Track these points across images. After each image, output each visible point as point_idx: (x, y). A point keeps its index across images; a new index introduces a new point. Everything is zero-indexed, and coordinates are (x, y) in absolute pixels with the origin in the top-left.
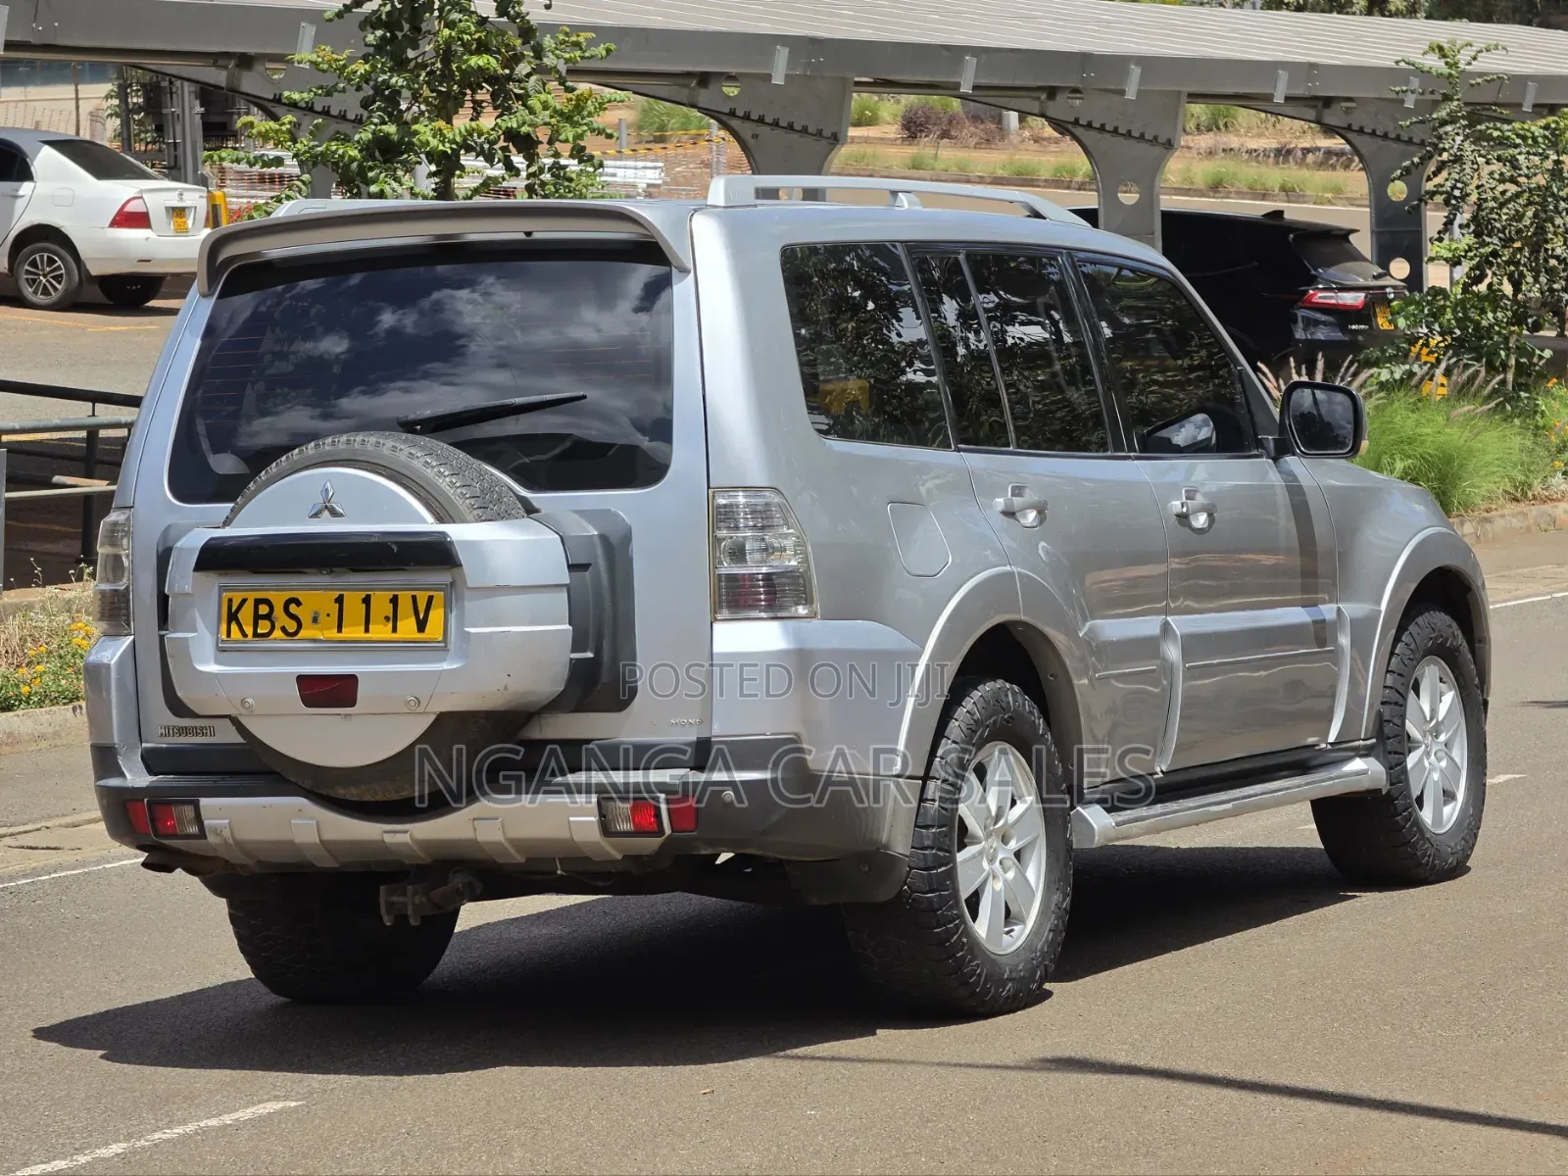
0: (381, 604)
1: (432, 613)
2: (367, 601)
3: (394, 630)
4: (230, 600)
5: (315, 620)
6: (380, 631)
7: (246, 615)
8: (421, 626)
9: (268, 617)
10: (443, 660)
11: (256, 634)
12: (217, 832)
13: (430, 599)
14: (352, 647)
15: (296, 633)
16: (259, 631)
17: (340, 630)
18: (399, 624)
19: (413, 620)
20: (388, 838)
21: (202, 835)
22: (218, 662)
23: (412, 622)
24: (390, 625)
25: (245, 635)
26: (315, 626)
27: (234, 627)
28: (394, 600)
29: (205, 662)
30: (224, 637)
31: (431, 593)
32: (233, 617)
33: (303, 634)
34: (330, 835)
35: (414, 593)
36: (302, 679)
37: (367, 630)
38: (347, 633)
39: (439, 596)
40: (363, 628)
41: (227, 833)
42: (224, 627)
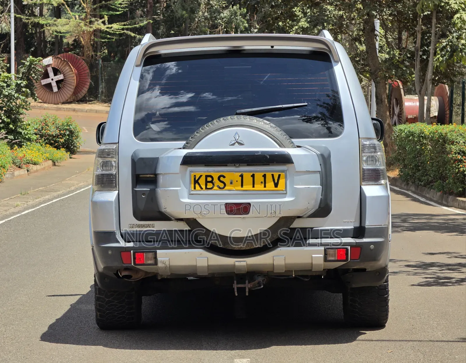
0: (259, 177)
1: (280, 181)
2: (253, 176)
3: (265, 187)
4: (195, 176)
5: (231, 183)
6: (259, 187)
7: (202, 181)
8: (276, 185)
9: (211, 182)
10: (285, 197)
11: (206, 188)
12: (163, 262)
13: (279, 176)
14: (247, 193)
15: (224, 188)
16: (208, 187)
17: (242, 186)
18: (267, 185)
19: (273, 183)
20: (237, 264)
21: (156, 263)
22: (189, 198)
23: (272, 184)
24: (263, 185)
25: (202, 188)
26: (231, 185)
27: (197, 186)
28: (264, 176)
29: (183, 198)
30: (193, 189)
31: (280, 173)
32: (196, 182)
33: (226, 188)
34: (211, 263)
35: (273, 173)
36: (227, 205)
37: (253, 187)
38: (245, 188)
39: (282, 175)
40: (252, 186)
41: (167, 263)
42: (193, 185)
